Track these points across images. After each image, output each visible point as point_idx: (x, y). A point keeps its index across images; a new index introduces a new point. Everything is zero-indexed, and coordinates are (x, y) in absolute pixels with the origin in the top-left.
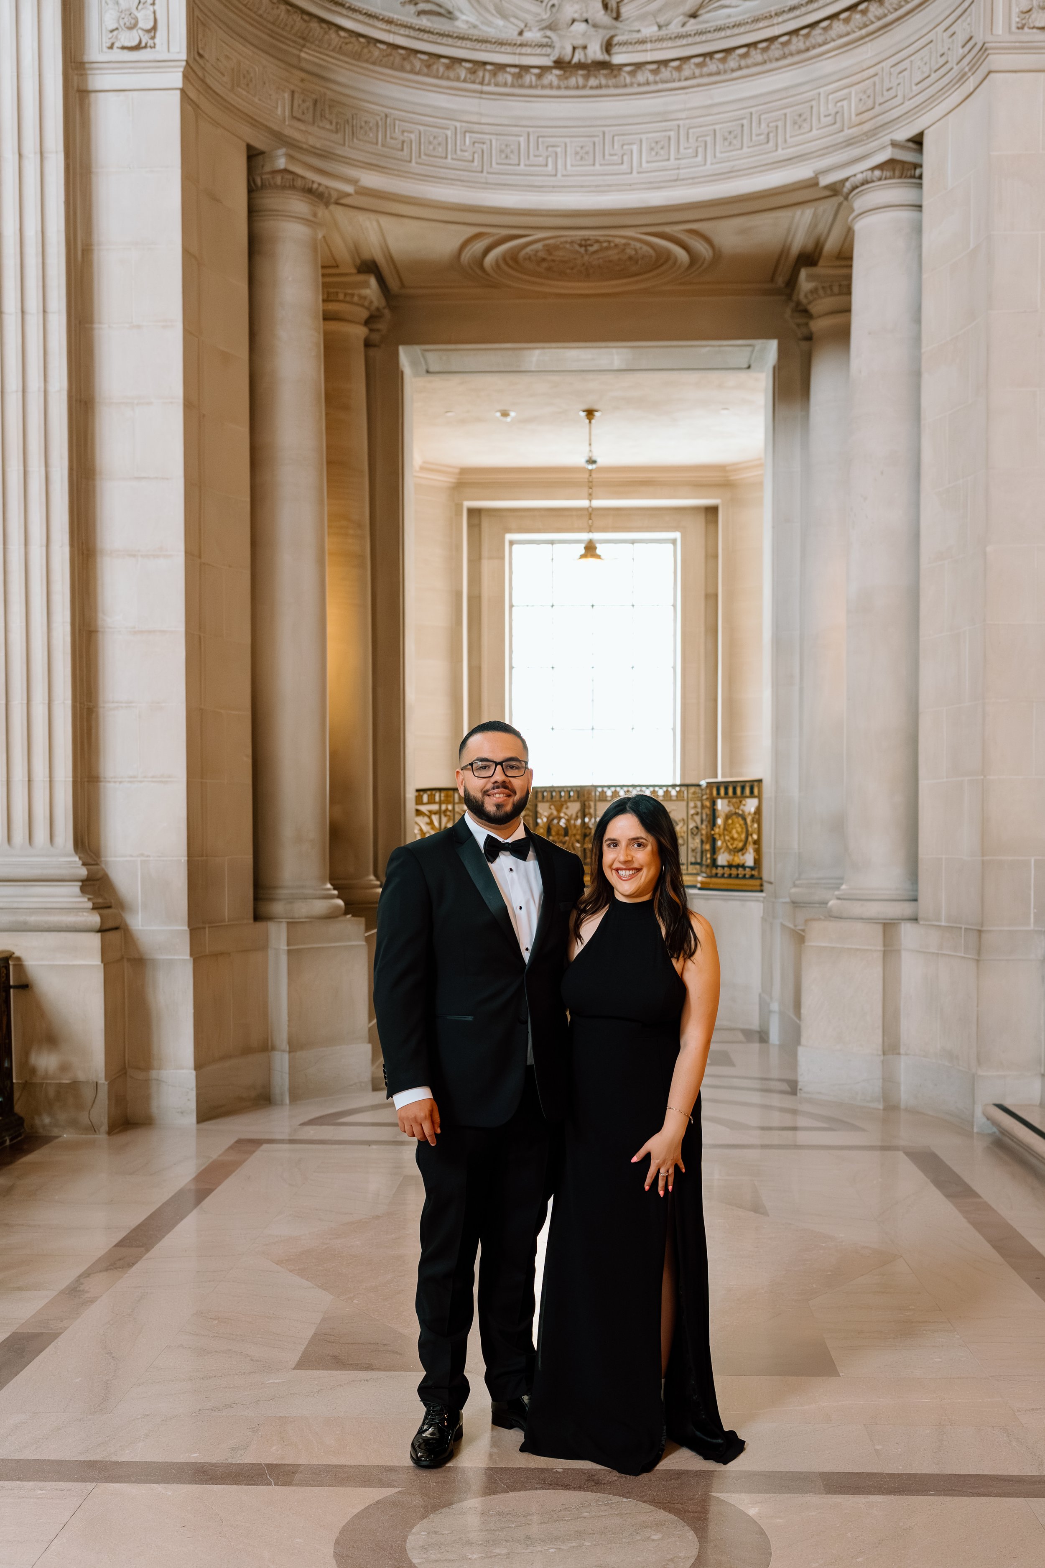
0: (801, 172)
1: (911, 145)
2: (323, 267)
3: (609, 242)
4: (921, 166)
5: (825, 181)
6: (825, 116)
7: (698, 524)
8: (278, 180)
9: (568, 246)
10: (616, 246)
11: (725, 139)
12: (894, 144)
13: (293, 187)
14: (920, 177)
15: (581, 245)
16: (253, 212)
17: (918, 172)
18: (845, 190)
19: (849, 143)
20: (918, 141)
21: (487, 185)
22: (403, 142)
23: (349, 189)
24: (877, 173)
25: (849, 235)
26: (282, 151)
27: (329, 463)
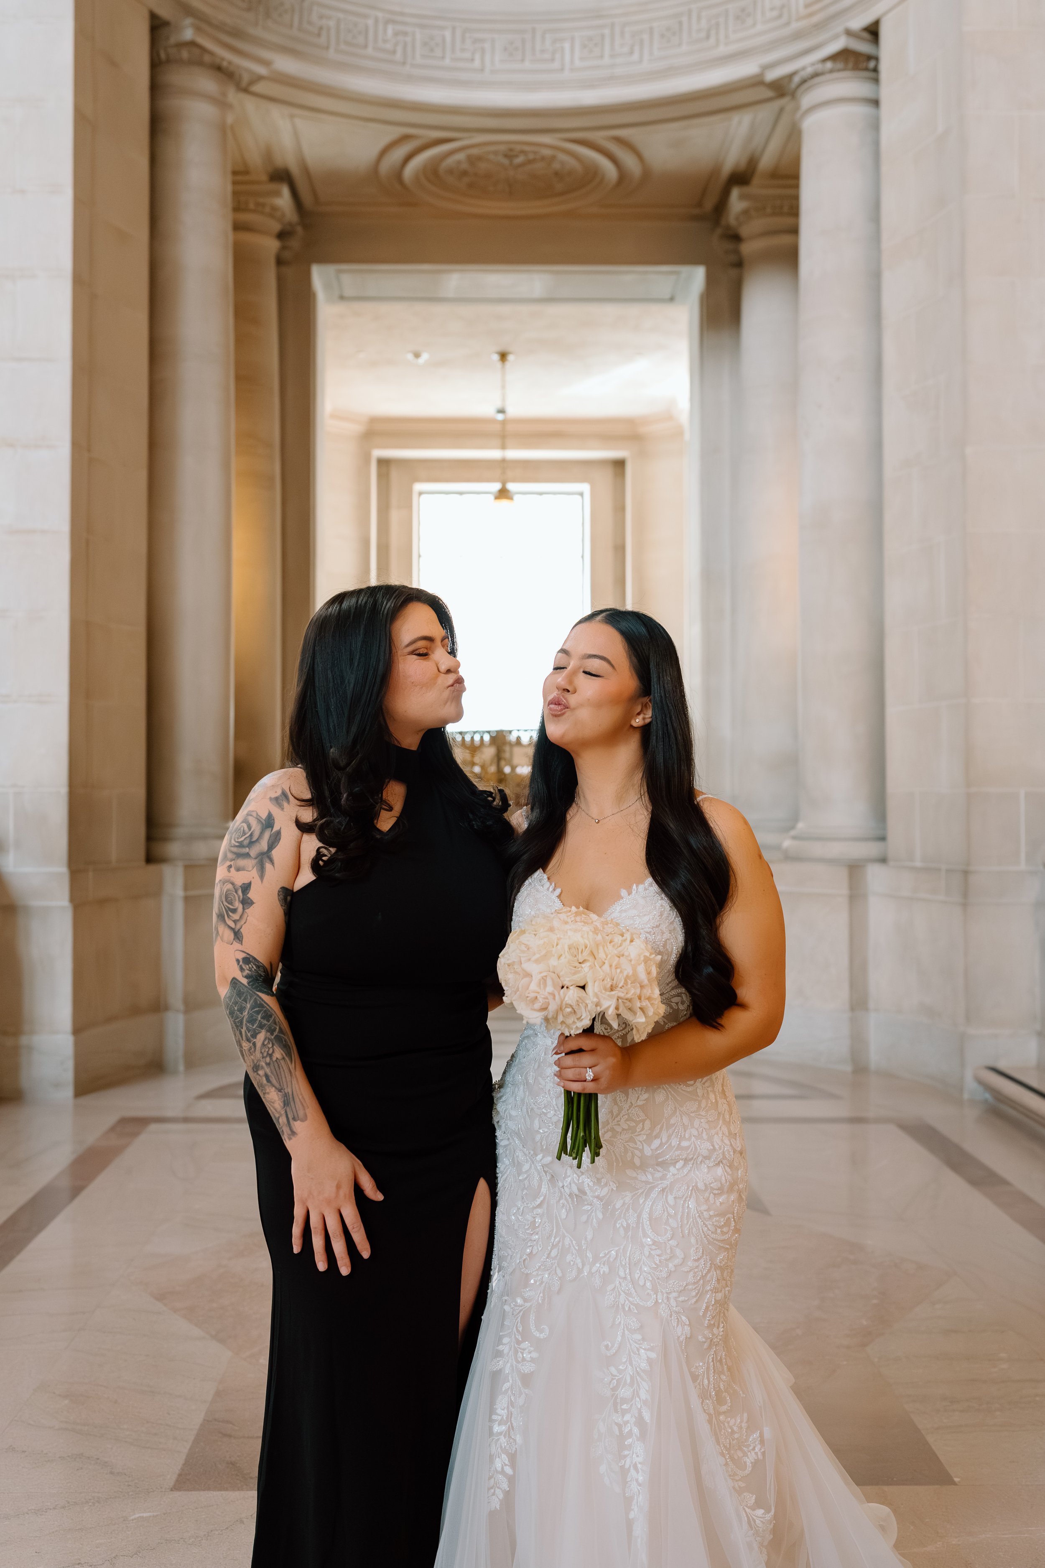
0: (746, 69)
1: (866, 35)
2: (235, 173)
3: (535, 153)
4: (877, 59)
5: (772, 75)
6: (772, 9)
7: (606, 477)
8: (185, 54)
9: (492, 157)
10: (543, 158)
11: (662, 36)
12: (849, 33)
13: (200, 63)
14: (876, 70)
15: (506, 156)
16: (156, 88)
17: (872, 64)
18: (793, 85)
19: (797, 36)
20: (873, 32)
21: (410, 79)
22: (321, 28)
23: (262, 70)
24: (829, 65)
25: (794, 136)
26: (188, 21)
27: (239, 378)
